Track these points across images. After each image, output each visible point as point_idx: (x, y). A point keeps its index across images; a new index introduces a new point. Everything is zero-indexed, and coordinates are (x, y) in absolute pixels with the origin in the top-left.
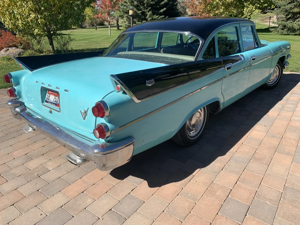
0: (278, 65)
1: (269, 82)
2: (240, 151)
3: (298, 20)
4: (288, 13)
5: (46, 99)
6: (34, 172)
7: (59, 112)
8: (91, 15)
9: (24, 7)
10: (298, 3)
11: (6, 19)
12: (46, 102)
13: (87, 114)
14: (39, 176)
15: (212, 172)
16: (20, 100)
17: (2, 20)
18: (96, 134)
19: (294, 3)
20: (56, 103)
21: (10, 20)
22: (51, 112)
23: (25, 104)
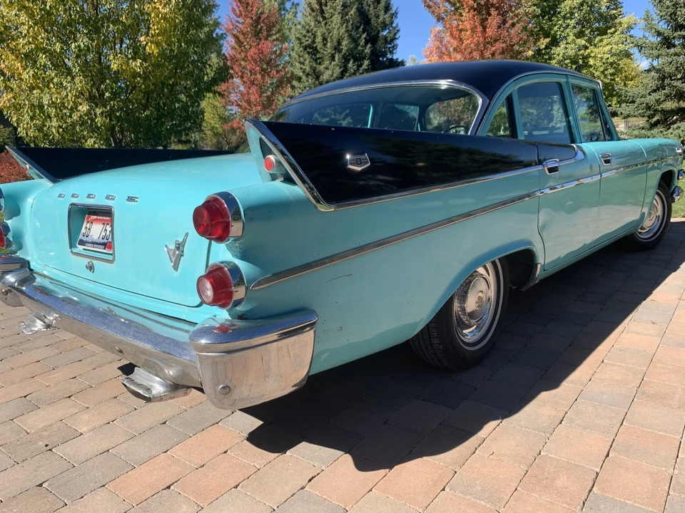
0: (659, 191)
1: (640, 233)
2: (601, 379)
3: (675, 126)
4: (652, 112)
5: (81, 237)
6: (38, 438)
7: (111, 262)
8: (218, 126)
9: (66, 89)
10: (673, 90)
11: (23, 116)
12: (82, 243)
13: (183, 252)
14: (48, 448)
15: (533, 429)
16: (20, 254)
17: (14, 119)
18: (204, 292)
19: (664, 89)
20: (106, 241)
21: (32, 119)
22: (91, 268)
23: (31, 264)
